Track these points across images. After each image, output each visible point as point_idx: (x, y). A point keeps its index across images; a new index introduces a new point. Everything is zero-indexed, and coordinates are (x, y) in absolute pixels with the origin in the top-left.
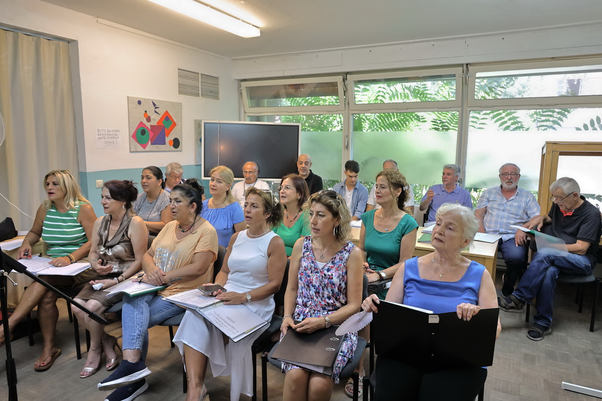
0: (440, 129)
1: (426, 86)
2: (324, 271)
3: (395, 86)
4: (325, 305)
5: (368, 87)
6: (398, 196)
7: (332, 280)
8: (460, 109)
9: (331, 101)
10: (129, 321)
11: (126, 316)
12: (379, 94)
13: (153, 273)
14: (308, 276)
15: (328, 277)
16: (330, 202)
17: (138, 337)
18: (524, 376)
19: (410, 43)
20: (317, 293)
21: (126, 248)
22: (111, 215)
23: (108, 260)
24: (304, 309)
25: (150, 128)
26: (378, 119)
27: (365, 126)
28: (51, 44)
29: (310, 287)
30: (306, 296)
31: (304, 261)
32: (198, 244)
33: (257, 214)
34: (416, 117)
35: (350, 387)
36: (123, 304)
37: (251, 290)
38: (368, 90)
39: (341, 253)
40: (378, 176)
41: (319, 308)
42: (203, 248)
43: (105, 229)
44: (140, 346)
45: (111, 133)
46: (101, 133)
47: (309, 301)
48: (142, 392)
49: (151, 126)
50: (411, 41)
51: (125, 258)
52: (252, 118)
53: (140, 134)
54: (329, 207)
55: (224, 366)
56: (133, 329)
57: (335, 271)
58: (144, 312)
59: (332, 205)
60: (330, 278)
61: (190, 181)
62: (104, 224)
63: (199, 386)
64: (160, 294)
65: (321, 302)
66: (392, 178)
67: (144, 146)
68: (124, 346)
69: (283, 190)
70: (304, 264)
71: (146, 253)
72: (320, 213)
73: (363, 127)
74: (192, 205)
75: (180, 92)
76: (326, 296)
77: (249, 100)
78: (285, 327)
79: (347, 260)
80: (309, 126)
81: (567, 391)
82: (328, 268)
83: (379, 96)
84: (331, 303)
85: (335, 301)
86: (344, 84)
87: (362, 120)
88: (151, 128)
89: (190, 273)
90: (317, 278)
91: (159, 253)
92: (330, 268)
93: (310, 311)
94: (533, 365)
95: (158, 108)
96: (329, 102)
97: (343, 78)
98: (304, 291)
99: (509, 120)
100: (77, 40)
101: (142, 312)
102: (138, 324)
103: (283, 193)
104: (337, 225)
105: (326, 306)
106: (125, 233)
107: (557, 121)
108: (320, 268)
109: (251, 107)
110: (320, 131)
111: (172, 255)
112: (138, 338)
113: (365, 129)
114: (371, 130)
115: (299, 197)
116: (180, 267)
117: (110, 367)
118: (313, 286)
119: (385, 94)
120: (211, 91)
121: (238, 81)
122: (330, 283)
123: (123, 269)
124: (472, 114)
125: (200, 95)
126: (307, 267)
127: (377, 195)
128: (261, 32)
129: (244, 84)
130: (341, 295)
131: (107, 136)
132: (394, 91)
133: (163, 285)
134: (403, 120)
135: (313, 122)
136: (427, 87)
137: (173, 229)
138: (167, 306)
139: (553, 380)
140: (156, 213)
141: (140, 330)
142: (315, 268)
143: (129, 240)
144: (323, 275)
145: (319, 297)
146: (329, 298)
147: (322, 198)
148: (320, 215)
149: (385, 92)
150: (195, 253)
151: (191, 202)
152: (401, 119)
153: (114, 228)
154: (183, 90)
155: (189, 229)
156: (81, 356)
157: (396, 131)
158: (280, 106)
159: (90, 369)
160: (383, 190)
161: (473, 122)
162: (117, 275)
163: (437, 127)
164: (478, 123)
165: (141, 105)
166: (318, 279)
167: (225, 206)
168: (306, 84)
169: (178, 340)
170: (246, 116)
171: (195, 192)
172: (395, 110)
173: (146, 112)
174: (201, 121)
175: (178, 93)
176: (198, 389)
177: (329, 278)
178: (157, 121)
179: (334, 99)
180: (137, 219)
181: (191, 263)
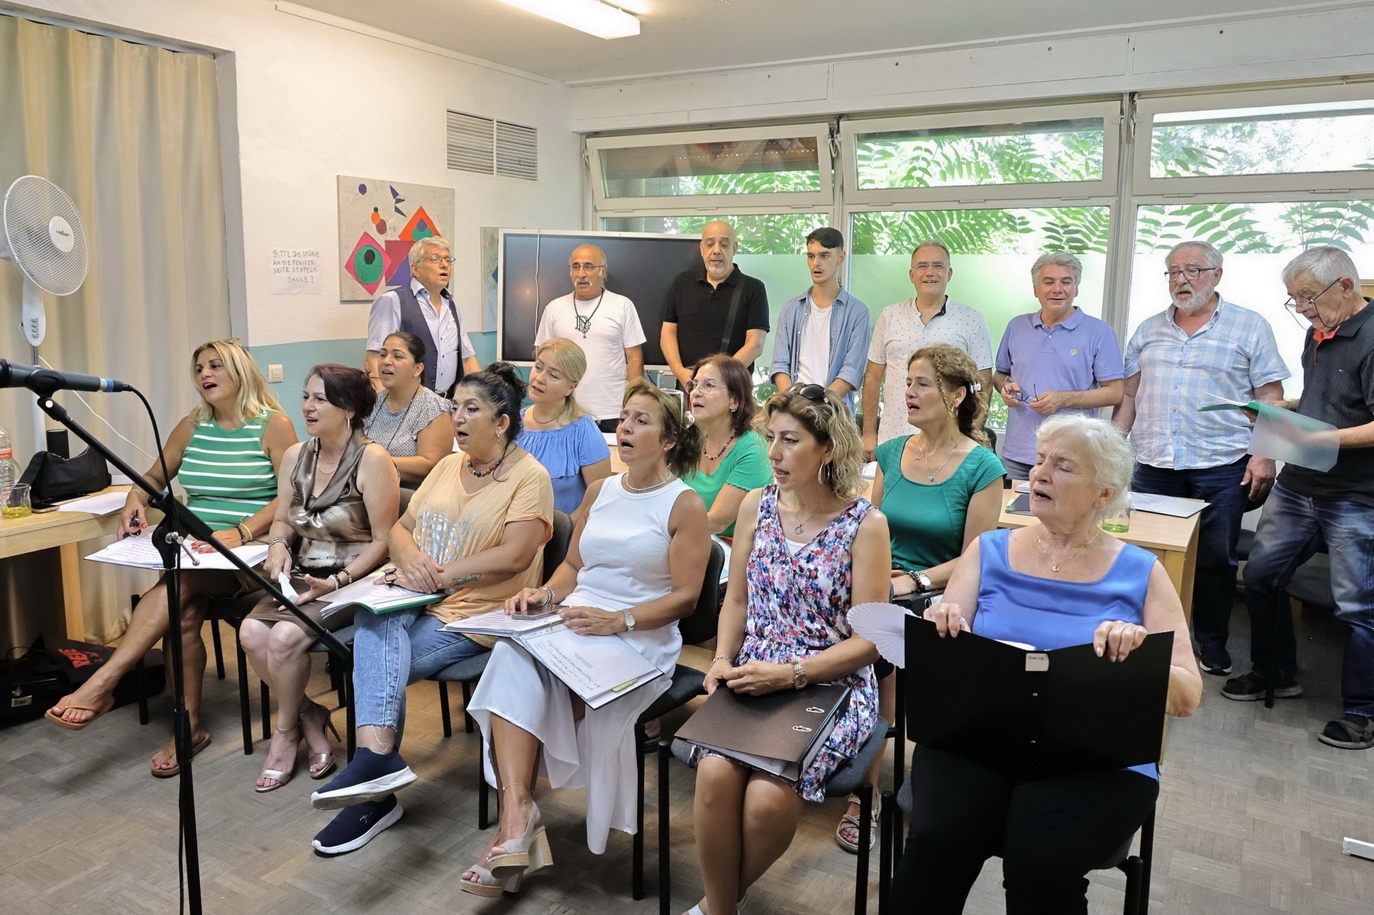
0: (1063, 248)
1: (1032, 147)
2: (799, 561)
3: (954, 144)
4: (803, 632)
5: (889, 149)
6: (957, 405)
7: (816, 582)
8: (1112, 201)
9: (799, 181)
10: (371, 666)
11: (362, 655)
12: (916, 164)
13: (417, 566)
14: (764, 570)
15: (808, 573)
16: (809, 411)
17: (390, 700)
18: (1254, 823)
19: (993, 44)
20: (785, 606)
21: (354, 514)
22: (319, 439)
23: (313, 539)
24: (759, 643)
25: (384, 248)
26: (912, 223)
27: (881, 241)
28: (178, 61)
29: (768, 593)
30: (762, 613)
31: (760, 537)
32: (514, 502)
33: (646, 437)
34: (1005, 220)
35: (849, 829)
36: (356, 630)
37: (633, 607)
38: (890, 155)
39: (839, 523)
40: (913, 358)
41: (790, 639)
42: (524, 513)
43: (307, 471)
44: (394, 721)
45: (302, 259)
46: (280, 259)
47: (767, 623)
48: (389, 824)
49: (386, 242)
50: (996, 40)
51: (351, 535)
52: (612, 223)
53: (364, 263)
54: (807, 421)
55: (576, 765)
56: (379, 684)
57: (824, 562)
58: (400, 648)
59: (814, 417)
60: (813, 576)
61: (498, 367)
62: (304, 459)
63: (526, 803)
64: (430, 611)
65: (794, 626)
66: (945, 364)
67: (371, 289)
68: (361, 719)
69: (699, 389)
70: (760, 544)
71: (398, 524)
72: (789, 436)
73: (876, 245)
74: (501, 419)
75: (452, 165)
76: (804, 614)
77: (606, 181)
78: (714, 681)
79: (853, 538)
80: (745, 242)
81: (1355, 858)
82: (810, 555)
83: (914, 169)
84: (817, 629)
85: (824, 625)
86: (833, 142)
87: (874, 227)
88: (386, 246)
89: (497, 566)
90: (783, 575)
91: (427, 523)
92: (813, 554)
93: (769, 646)
94: (1278, 800)
95: (404, 200)
96: (797, 184)
97: (830, 129)
98: (758, 603)
99: (1232, 227)
100: (233, 51)
101: (397, 649)
102: (390, 673)
103: (698, 396)
104: (828, 461)
105: (805, 635)
106: (350, 481)
107: (1353, 229)
108: (793, 554)
109: (610, 197)
110: (771, 253)
111: (454, 527)
112: (389, 702)
113: (880, 249)
114: (895, 249)
115: (734, 407)
116: (473, 554)
117: (318, 770)
118: (775, 592)
119: (929, 164)
120: (520, 161)
121: (579, 136)
122: (812, 588)
123: (344, 558)
124: (1142, 213)
125: (495, 169)
126: (765, 549)
127: (909, 401)
128: (642, 24)
129: (595, 144)
130: (837, 615)
131: (292, 266)
132: (953, 158)
133: (439, 591)
134: (972, 227)
135: (757, 232)
136: (1033, 150)
137: (455, 469)
138: (446, 639)
139: (1324, 835)
140: (408, 437)
141: (393, 687)
142: (780, 552)
143: (359, 495)
144: (798, 570)
145: (788, 616)
146: (812, 619)
147: (792, 402)
148: (789, 440)
149: (929, 160)
150: (507, 524)
151: (500, 413)
152: (968, 224)
153: (326, 468)
154: (458, 158)
155: (491, 470)
156: (253, 747)
157: (955, 252)
158: (676, 196)
159: (276, 774)
160: (923, 390)
161: (1143, 231)
162: (335, 570)
163: (1057, 243)
164: (1159, 233)
165: (366, 194)
166: (786, 577)
167: (561, 425)
168: (737, 143)
169: (479, 708)
170: (598, 219)
171: (508, 392)
172: (956, 203)
173: (376, 210)
174: (496, 230)
175: (446, 166)
176: (524, 808)
177: (809, 577)
178: (400, 232)
179: (809, 177)
180: (374, 451)
181: (498, 544)
